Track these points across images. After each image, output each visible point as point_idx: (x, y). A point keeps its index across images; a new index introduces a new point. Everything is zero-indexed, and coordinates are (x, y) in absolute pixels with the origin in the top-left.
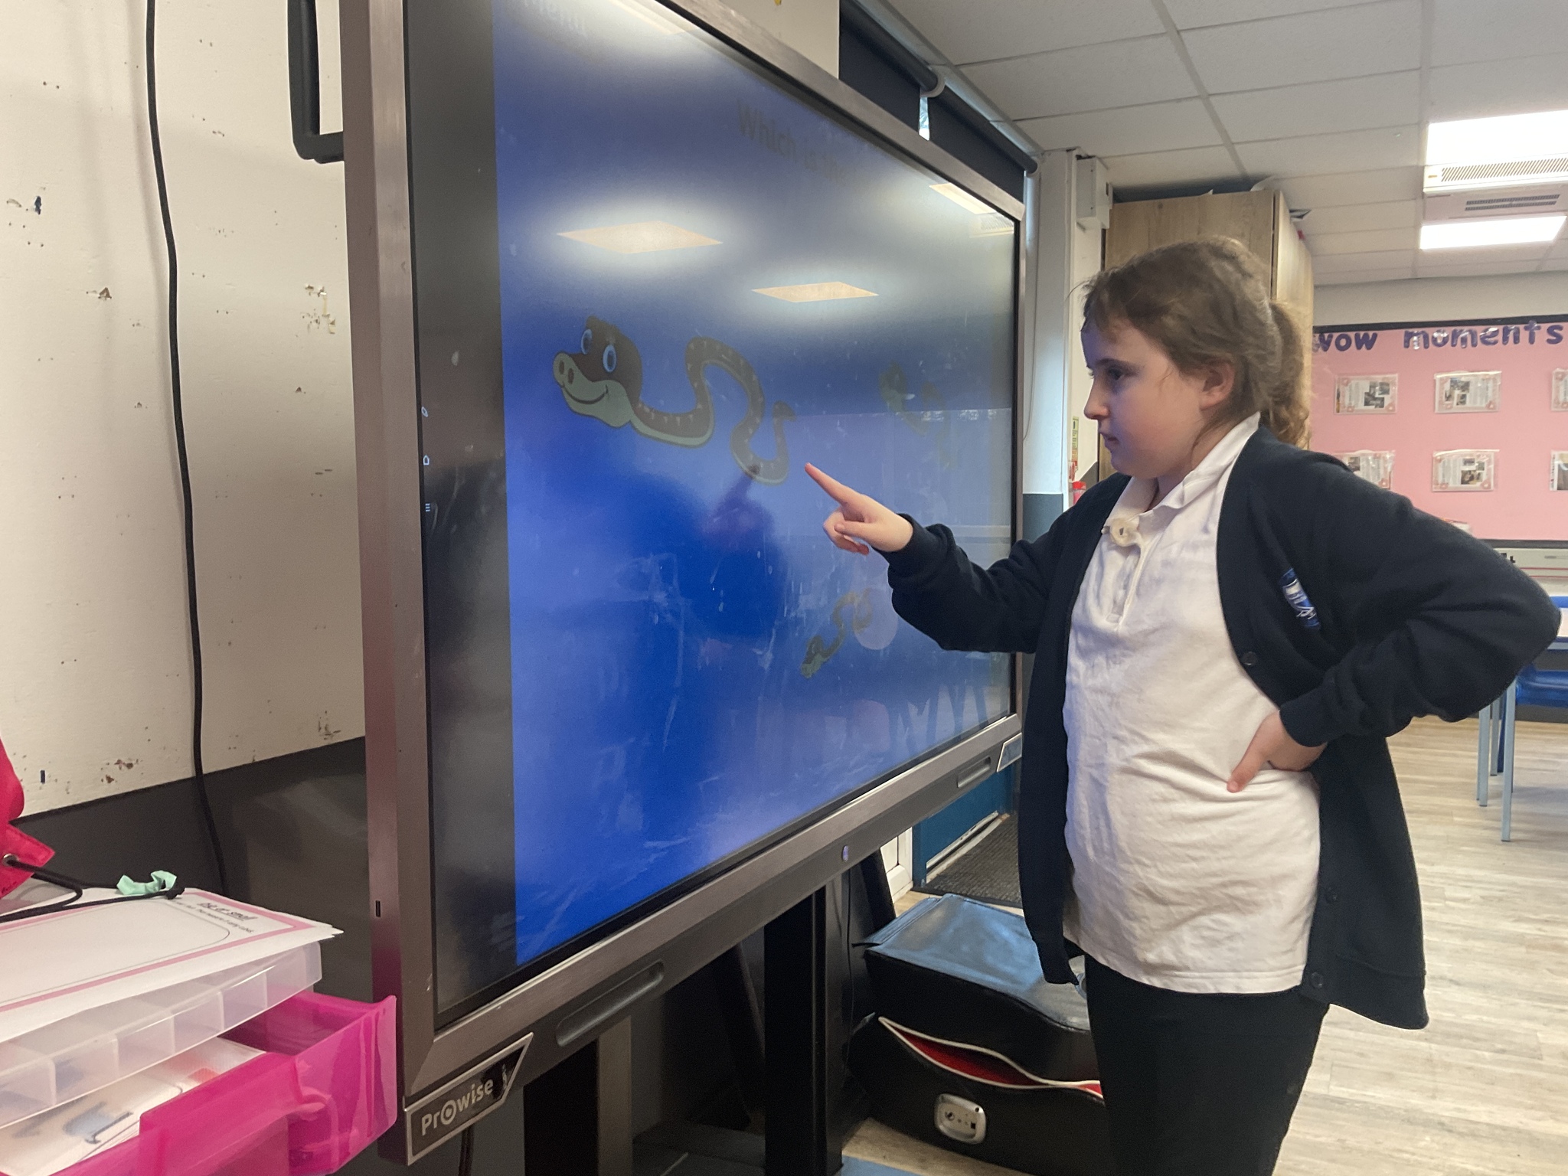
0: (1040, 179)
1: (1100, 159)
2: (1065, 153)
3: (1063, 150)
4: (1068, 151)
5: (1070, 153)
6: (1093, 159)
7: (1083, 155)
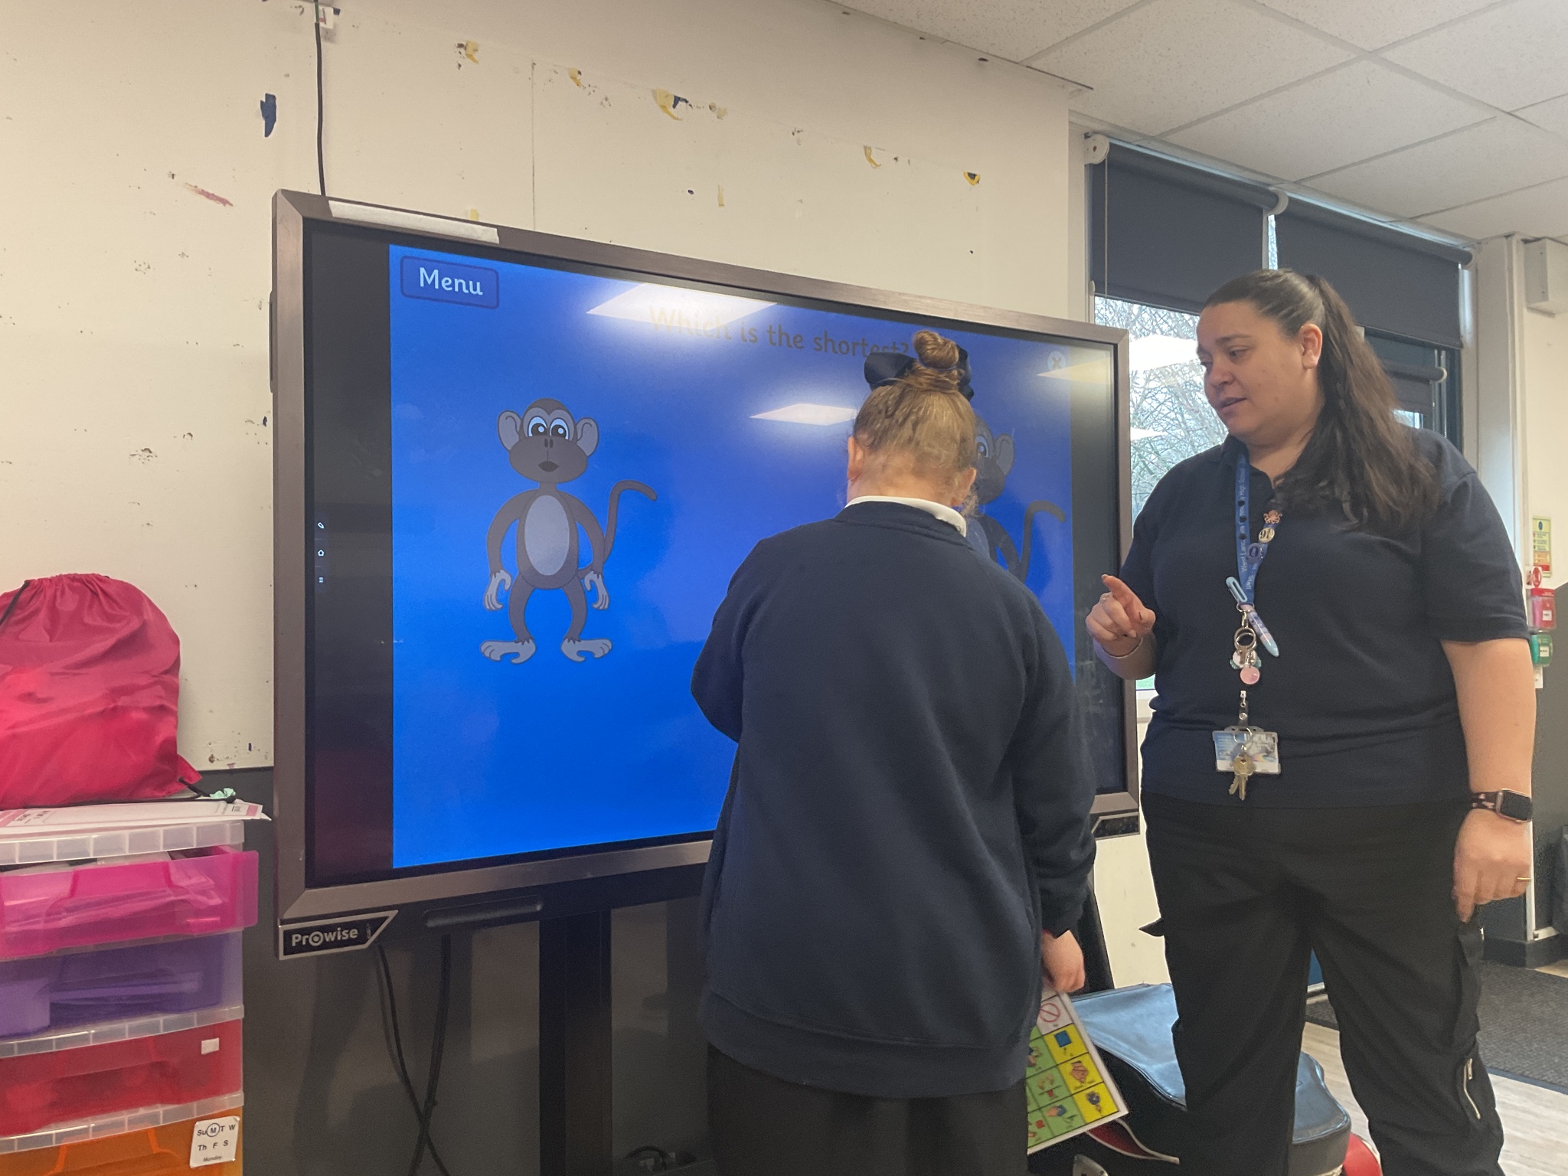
0: (1477, 270)
1: (1552, 239)
2: (1504, 239)
3: (1500, 237)
4: (1507, 236)
5: (1509, 239)
6: (1543, 241)
7: (1528, 238)
